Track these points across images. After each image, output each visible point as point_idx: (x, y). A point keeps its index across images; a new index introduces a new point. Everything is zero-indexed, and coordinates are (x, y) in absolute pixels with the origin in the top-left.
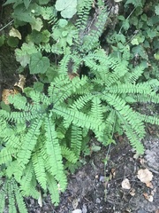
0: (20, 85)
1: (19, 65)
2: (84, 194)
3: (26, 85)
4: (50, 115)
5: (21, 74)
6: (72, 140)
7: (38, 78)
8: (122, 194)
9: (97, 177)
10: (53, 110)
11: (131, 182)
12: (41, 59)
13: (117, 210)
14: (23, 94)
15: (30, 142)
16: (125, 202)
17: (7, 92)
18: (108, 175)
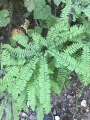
0: (25, 27)
1: (26, 11)
2: (55, 104)
3: (29, 28)
4: (45, 55)
5: (27, 19)
6: (58, 76)
7: (39, 23)
8: (80, 109)
9: (65, 95)
10: (48, 51)
11: (87, 103)
12: (44, 7)
13: (75, 118)
14: (27, 34)
15: (27, 74)
16: (81, 114)
17: (15, 31)
18: (73, 95)
